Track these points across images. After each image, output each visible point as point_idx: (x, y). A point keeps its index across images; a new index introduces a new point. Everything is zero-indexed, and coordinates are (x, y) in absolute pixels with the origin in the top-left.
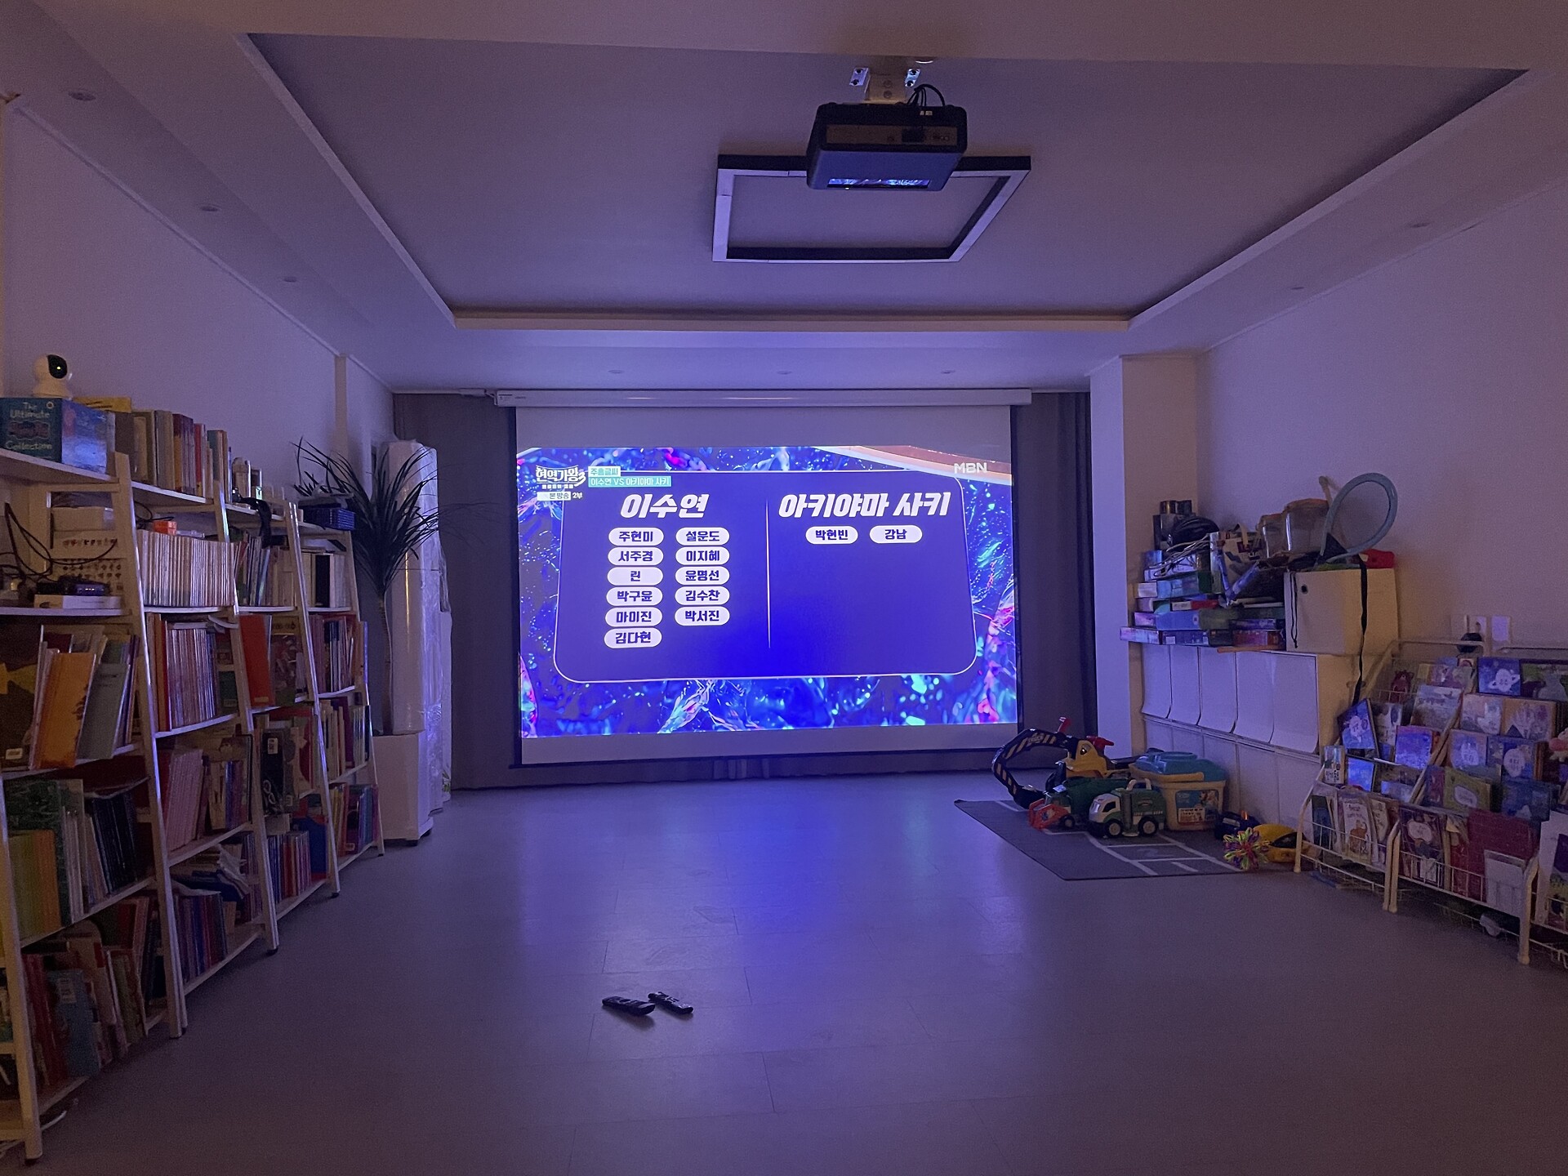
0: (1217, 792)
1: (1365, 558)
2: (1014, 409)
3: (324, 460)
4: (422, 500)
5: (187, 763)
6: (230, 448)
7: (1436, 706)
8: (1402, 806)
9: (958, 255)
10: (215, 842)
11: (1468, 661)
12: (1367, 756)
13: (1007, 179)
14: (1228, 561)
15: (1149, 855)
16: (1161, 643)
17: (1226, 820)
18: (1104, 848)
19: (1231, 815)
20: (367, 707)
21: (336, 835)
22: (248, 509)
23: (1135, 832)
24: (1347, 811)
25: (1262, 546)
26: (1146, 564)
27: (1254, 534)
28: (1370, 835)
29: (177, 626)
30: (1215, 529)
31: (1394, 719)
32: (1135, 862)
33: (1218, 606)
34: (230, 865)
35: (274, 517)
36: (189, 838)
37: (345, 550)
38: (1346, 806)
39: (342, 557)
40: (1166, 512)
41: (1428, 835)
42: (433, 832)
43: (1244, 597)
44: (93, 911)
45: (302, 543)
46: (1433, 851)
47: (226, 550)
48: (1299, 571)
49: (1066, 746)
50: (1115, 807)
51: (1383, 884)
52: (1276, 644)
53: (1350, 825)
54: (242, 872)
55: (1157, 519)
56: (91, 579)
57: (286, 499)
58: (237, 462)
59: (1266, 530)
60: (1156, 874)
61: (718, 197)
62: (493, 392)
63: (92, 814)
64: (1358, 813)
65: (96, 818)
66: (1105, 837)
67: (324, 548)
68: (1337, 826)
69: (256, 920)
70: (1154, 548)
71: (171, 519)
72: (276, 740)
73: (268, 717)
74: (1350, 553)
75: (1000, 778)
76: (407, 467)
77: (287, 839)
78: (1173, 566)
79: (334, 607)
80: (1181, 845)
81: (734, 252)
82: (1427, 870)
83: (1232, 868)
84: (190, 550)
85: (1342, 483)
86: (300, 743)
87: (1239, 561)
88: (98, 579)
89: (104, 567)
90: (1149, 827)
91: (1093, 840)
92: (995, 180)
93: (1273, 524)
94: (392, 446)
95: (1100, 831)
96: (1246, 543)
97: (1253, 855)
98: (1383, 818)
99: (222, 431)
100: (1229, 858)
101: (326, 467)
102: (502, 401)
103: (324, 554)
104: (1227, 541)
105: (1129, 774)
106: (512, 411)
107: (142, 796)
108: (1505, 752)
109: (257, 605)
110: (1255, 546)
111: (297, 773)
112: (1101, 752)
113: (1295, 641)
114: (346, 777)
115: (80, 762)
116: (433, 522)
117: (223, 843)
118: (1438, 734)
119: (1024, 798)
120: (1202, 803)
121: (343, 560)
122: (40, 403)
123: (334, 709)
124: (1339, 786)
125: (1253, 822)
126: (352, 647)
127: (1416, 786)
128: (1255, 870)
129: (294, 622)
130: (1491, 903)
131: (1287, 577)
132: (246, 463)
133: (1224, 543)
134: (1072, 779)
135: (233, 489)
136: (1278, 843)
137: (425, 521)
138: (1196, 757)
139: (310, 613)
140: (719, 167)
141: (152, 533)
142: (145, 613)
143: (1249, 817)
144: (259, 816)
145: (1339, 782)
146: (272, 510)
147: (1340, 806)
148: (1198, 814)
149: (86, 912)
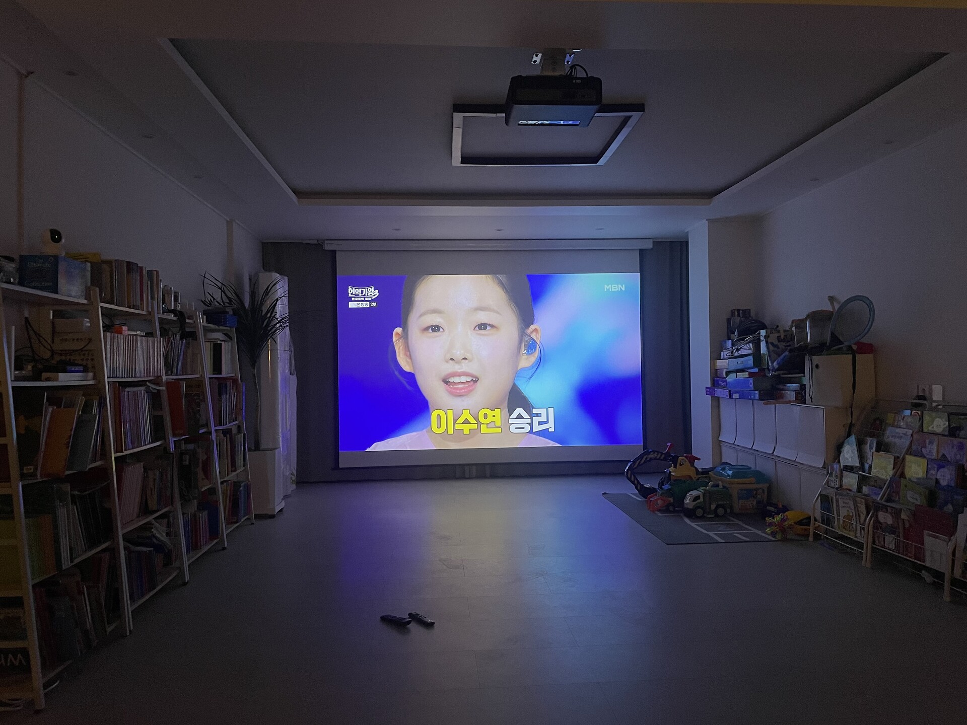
0: (763, 490)
1: (855, 347)
2: (642, 251)
3: (220, 285)
4: (279, 308)
5: (135, 472)
6: (161, 280)
7: (897, 440)
8: (874, 501)
9: (602, 162)
10: (151, 518)
11: (918, 413)
12: (854, 470)
13: (630, 117)
14: (771, 348)
15: (719, 529)
16: (730, 397)
17: (769, 508)
18: (693, 525)
19: (772, 505)
20: (244, 435)
21: (225, 513)
22: (172, 316)
23: (713, 514)
24: (841, 504)
25: (792, 339)
26: (722, 348)
27: (787, 331)
28: (855, 519)
29: (127, 389)
30: (764, 327)
31: (871, 448)
32: (711, 534)
33: (765, 376)
34: (160, 533)
35: (187, 321)
36: (135, 515)
37: (231, 340)
38: (840, 501)
39: (230, 343)
40: (735, 316)
41: (890, 521)
42: (284, 510)
43: (781, 370)
44: (76, 561)
45: (205, 335)
46: (892, 530)
47: (158, 343)
48: (815, 355)
49: (671, 460)
50: (699, 499)
51: (863, 550)
52: (800, 400)
53: (843, 512)
54: (167, 535)
55: (729, 320)
56: (76, 362)
57: (196, 309)
58: (166, 287)
59: (796, 329)
60: (723, 541)
61: (454, 130)
62: (322, 242)
63: (76, 504)
64: (848, 506)
65: (78, 506)
66: (694, 517)
67: (218, 339)
68: (835, 512)
69: (177, 564)
70: (727, 338)
71: (125, 325)
72: (188, 456)
73: (183, 442)
74: (846, 344)
75: (630, 480)
76: (269, 289)
77: (194, 515)
78: (738, 350)
79: (224, 375)
80: (740, 523)
81: (465, 160)
82: (890, 542)
83: (771, 538)
84: (136, 343)
85: (843, 299)
86: (202, 457)
87: (778, 348)
88: (80, 362)
89: (84, 355)
90: (721, 511)
91: (687, 520)
92: (623, 118)
93: (799, 324)
94: (261, 275)
95: (691, 514)
96: (782, 337)
97: (783, 530)
98: (863, 509)
99: (155, 271)
100: (769, 532)
101: (221, 289)
102: (328, 247)
103: (219, 342)
104: (771, 335)
105: (710, 478)
106: (334, 252)
107: (107, 492)
108: (938, 470)
109: (177, 375)
110: (788, 338)
111: (201, 475)
112: (692, 464)
113: (811, 398)
114: (232, 477)
115: (67, 473)
116: (286, 321)
117: (155, 519)
118: (898, 457)
119: (645, 492)
120: (754, 497)
121: (230, 345)
122: (46, 258)
123: (224, 436)
124: (837, 489)
125: (785, 509)
126: (235, 398)
127: (884, 489)
128: (784, 540)
129: (199, 384)
130: (928, 564)
131: (807, 358)
132: (171, 288)
133: (769, 337)
134: (675, 480)
135: (163, 304)
136: (800, 523)
137: (279, 322)
138: (750, 468)
139: (209, 378)
140: (454, 112)
141: (113, 334)
142: (108, 382)
143: (783, 506)
144: (178, 503)
145: (837, 486)
146: (186, 316)
147: (837, 501)
148: (751, 503)
149: (72, 562)
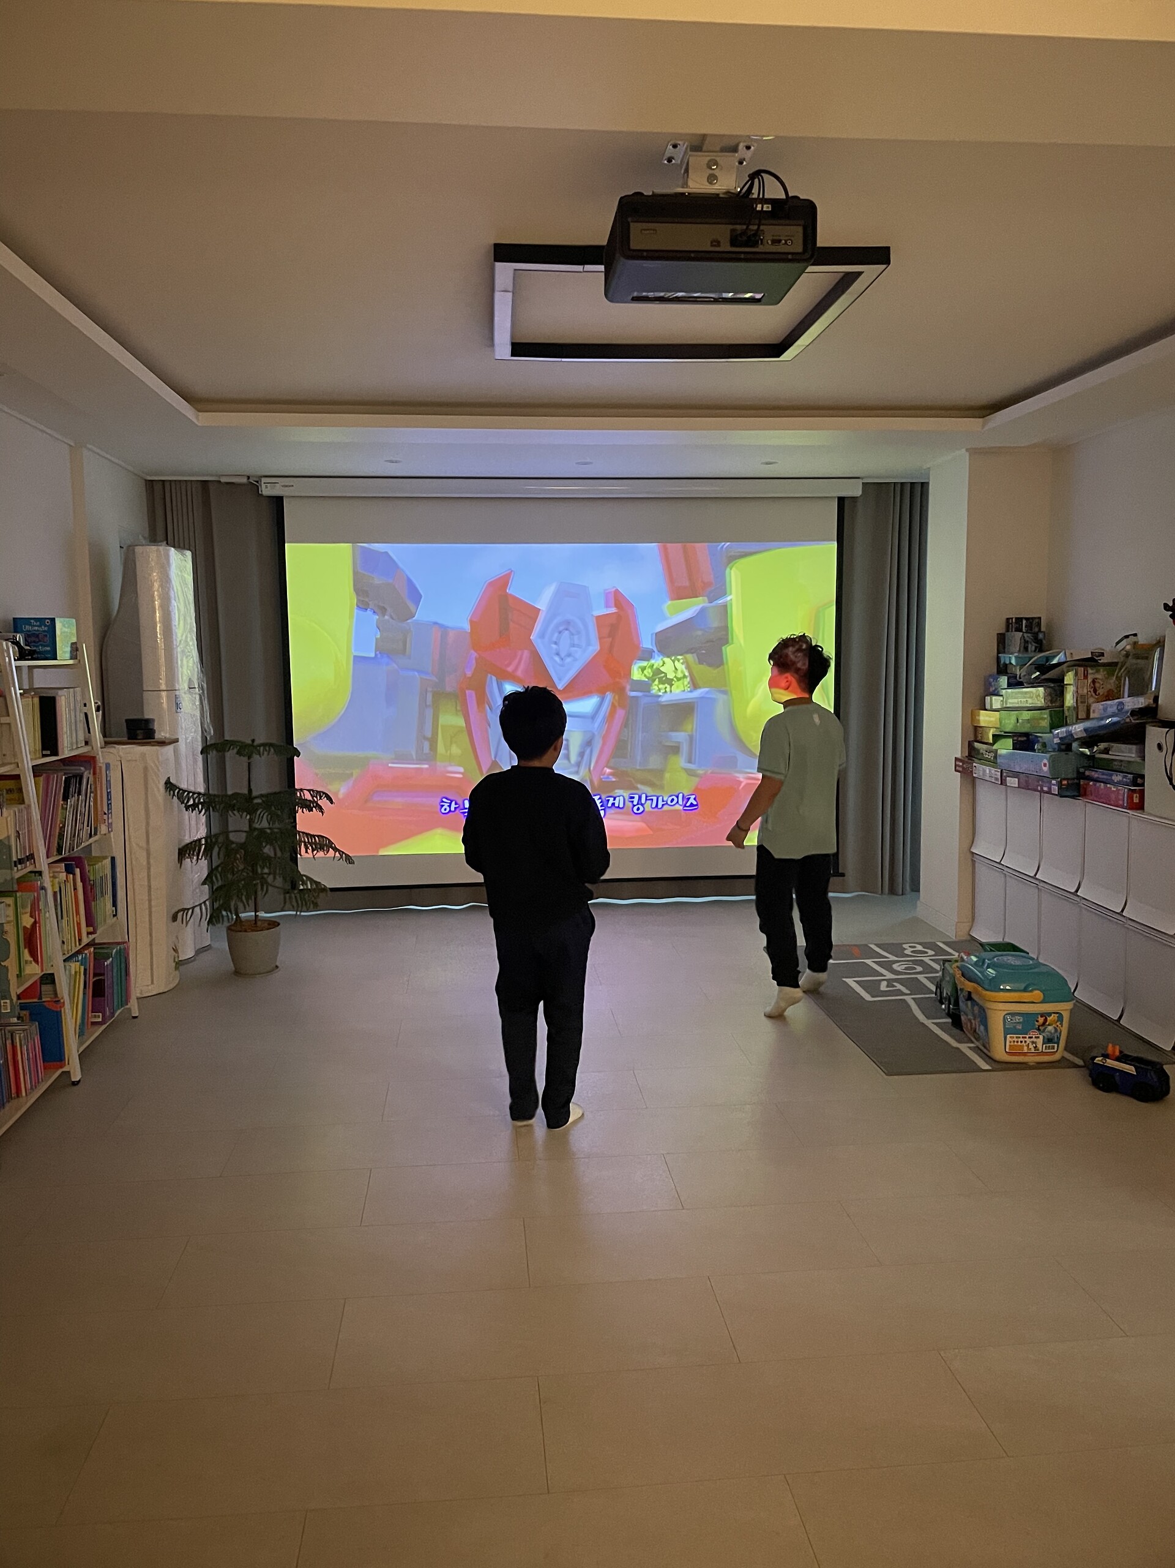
2: (841, 500)
9: (788, 355)
13: (860, 274)
16: (1000, 782)
18: (930, 1024)
26: (988, 690)
40: (1012, 630)
55: (1000, 637)
61: (498, 296)
62: (257, 480)
70: (996, 671)
79: (64, 754)
81: (520, 349)
92: (842, 274)
102: (266, 490)
103: (51, 693)
106: (278, 500)
120: (1039, 1029)
123: (69, 873)
131: (1148, 732)
139: (33, 766)
140: (496, 261)
148: (1033, 1043)
